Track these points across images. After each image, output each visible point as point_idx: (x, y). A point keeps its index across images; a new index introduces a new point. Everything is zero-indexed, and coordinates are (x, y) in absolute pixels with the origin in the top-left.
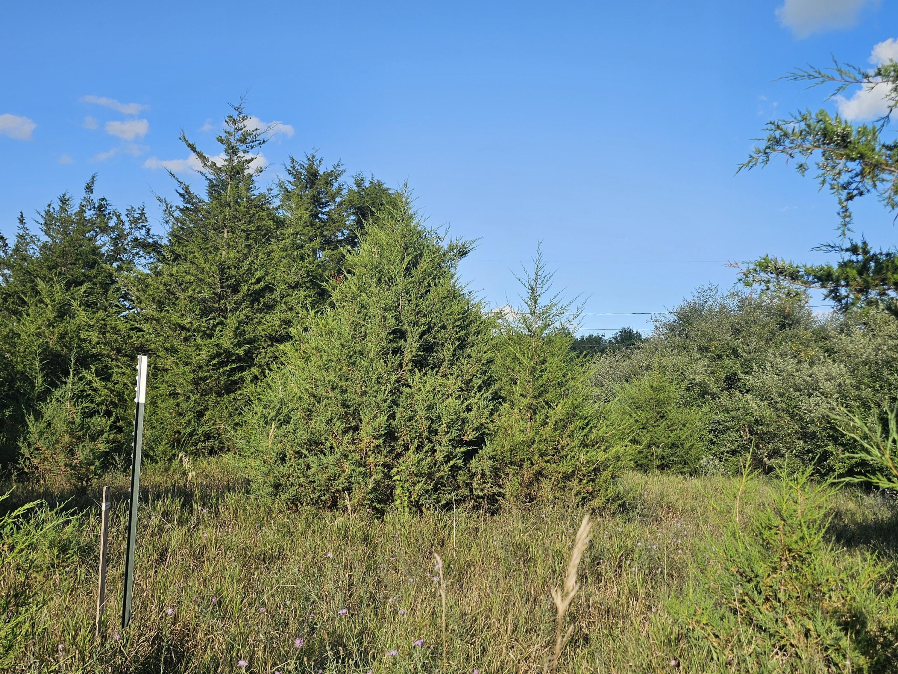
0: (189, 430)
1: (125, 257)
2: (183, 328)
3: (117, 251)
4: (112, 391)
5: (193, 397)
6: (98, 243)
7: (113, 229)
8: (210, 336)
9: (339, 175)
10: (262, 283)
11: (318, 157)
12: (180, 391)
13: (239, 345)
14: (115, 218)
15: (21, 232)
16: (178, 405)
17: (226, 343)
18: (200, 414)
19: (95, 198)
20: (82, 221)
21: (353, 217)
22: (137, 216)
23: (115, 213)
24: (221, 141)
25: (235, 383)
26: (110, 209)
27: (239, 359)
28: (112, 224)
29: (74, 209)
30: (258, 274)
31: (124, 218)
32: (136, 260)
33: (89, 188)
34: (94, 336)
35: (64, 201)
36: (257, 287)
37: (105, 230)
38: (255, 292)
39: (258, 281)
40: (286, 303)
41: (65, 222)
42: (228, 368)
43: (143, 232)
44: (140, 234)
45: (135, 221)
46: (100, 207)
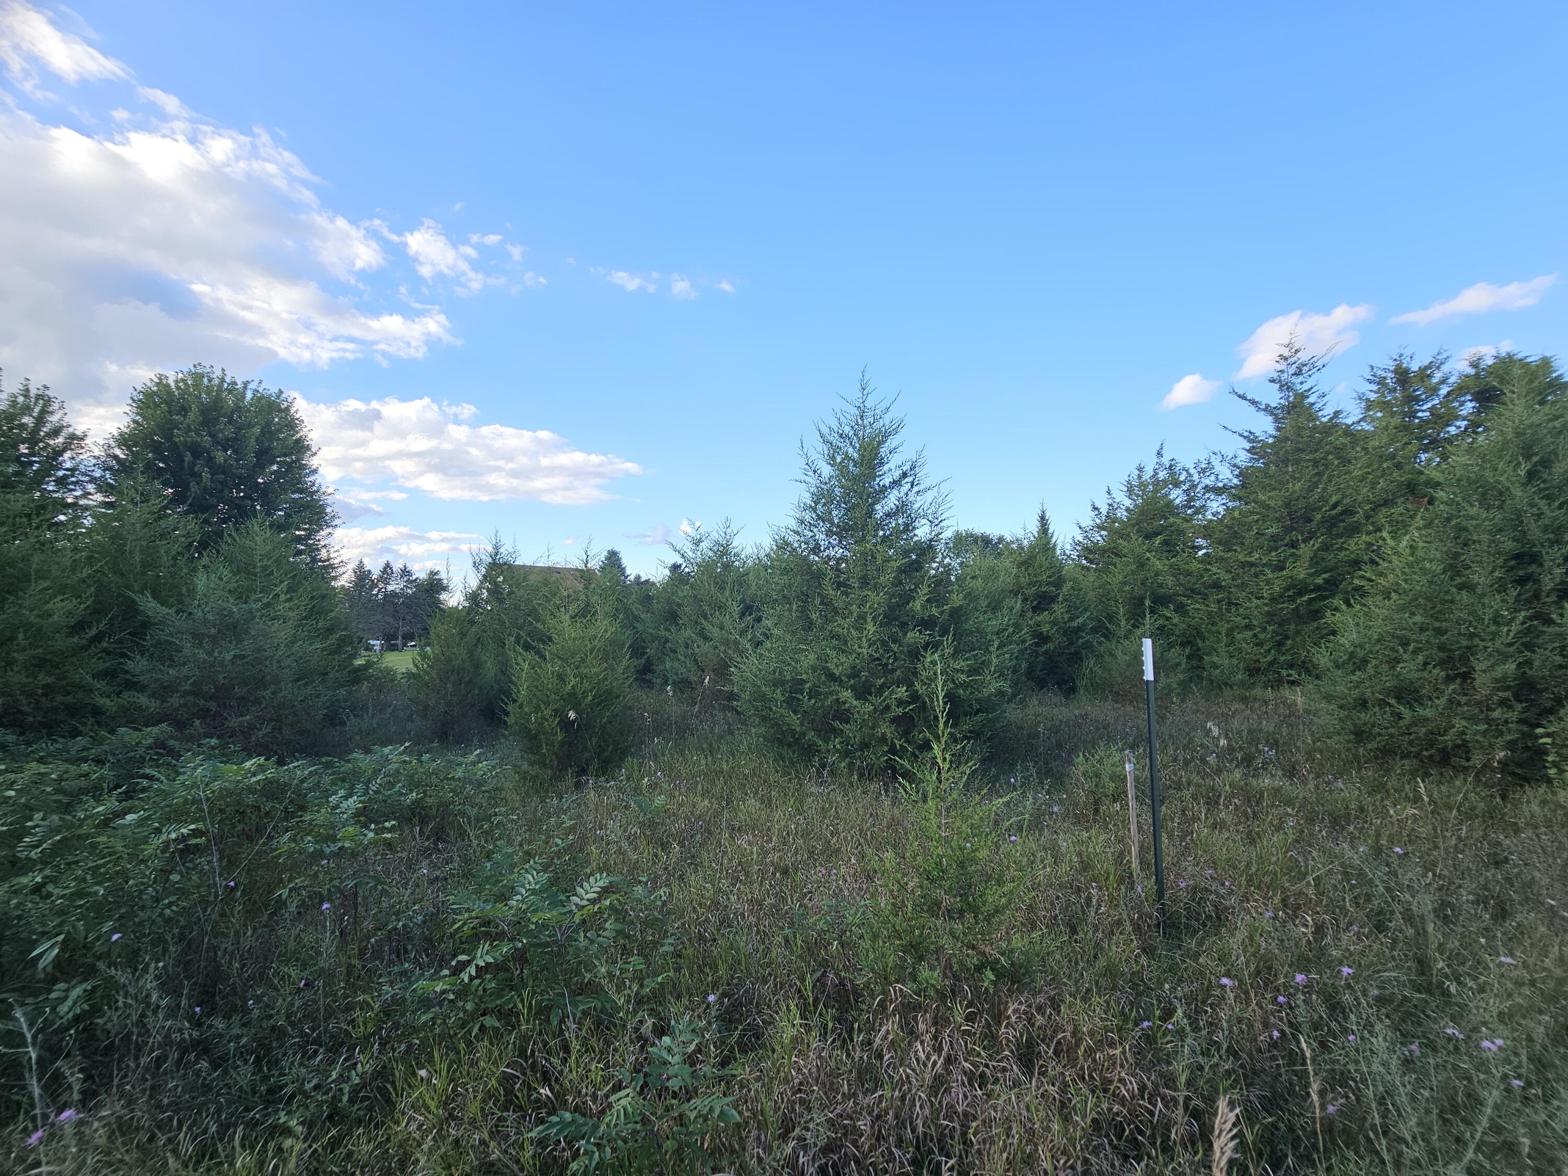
0: (1269, 659)
1: (1198, 504)
2: (1251, 565)
3: (1191, 499)
4: (1189, 626)
5: (1270, 628)
6: (1171, 497)
7: (1184, 482)
8: (1283, 568)
9: (1442, 363)
10: (1339, 508)
11: (1407, 353)
12: (1255, 623)
13: (1317, 574)
14: (1184, 473)
15: (1110, 502)
16: (1255, 635)
17: (1301, 573)
18: (1280, 644)
19: (1166, 461)
20: (1157, 483)
21: (1470, 405)
22: (1204, 466)
23: (1184, 469)
24: (1272, 381)
25: (1317, 611)
26: (1179, 467)
27: (1318, 588)
28: (1182, 478)
29: (1148, 474)
30: (1334, 499)
31: (1192, 471)
32: (1209, 503)
33: (1159, 454)
34: (1170, 581)
35: (1140, 469)
36: (1333, 512)
37: (1177, 484)
38: (1332, 518)
39: (1334, 506)
40: (1372, 524)
41: (1143, 485)
42: (1305, 598)
43: (1213, 478)
44: (1209, 481)
45: (1203, 471)
46: (1171, 466)
